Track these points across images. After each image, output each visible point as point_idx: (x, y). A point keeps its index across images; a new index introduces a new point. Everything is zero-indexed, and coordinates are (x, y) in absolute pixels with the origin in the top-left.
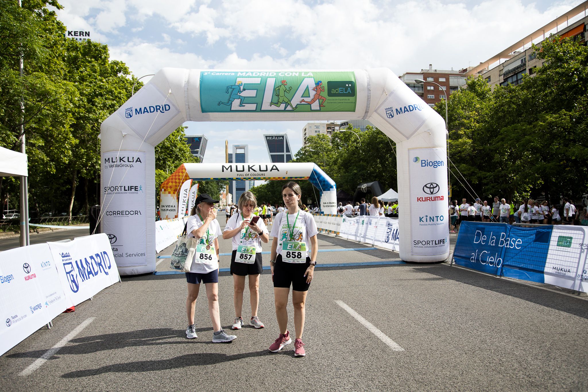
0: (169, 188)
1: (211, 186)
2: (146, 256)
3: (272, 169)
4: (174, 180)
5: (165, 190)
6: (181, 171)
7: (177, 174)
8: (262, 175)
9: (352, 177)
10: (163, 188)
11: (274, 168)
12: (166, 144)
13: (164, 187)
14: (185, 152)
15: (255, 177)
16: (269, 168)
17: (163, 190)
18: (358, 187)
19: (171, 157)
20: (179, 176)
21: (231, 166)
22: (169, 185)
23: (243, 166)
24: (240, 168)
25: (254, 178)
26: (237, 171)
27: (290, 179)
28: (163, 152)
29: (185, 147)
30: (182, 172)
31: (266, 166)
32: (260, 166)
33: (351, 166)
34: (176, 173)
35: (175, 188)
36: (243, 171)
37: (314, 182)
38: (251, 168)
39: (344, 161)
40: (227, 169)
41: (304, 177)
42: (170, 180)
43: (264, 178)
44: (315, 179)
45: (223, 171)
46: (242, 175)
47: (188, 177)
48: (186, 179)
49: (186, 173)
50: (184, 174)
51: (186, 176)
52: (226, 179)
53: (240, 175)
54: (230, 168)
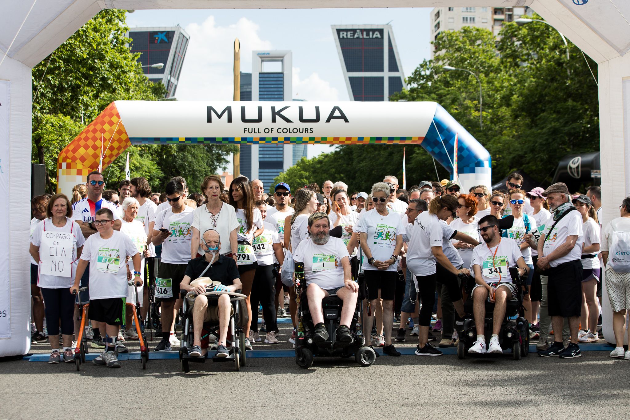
0: (78, 161)
1: (193, 156)
2: (8, 317)
3: (331, 117)
4: (90, 143)
5: (69, 166)
6: (107, 119)
7: (99, 127)
8: (306, 130)
9: (547, 140)
10: (64, 160)
11: (337, 113)
12: (78, 51)
13: (67, 157)
14: (124, 72)
15: (288, 135)
16: (324, 115)
17: (64, 165)
18: (561, 163)
19: (90, 84)
20: (103, 131)
21: (229, 109)
22: (77, 155)
23: (260, 109)
24: (252, 114)
25: (287, 139)
26: (244, 120)
27: (375, 142)
28: (71, 71)
29: (125, 59)
30: (111, 123)
31: (317, 109)
32: (301, 109)
33: (543, 111)
34: (95, 124)
35: (93, 160)
36: (260, 120)
37: (437, 150)
38: (279, 113)
39: (526, 97)
40: (220, 116)
41: (410, 138)
42: (82, 143)
43: (311, 139)
44: (437, 143)
45: (209, 120)
46: (257, 131)
47: (124, 134)
48: (120, 141)
49: (121, 125)
50: (116, 128)
51: (121, 132)
52: (217, 140)
53: (250, 131)
54: (227, 112)
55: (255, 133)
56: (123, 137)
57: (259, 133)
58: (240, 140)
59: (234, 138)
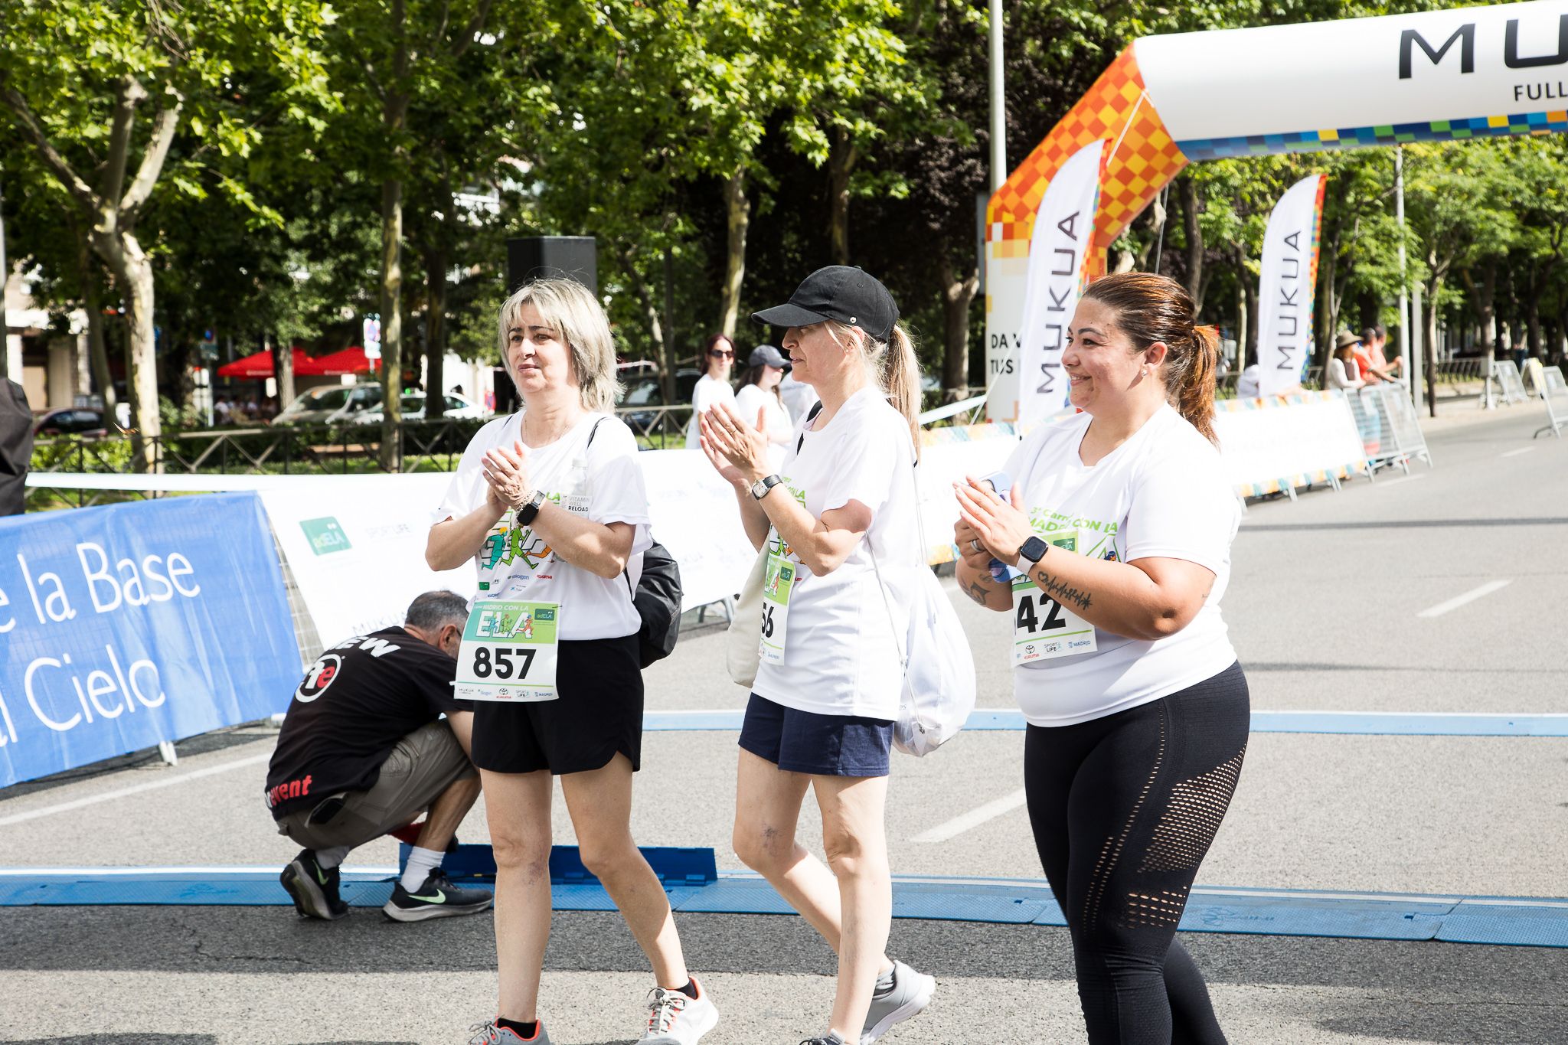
0: (1032, 217)
5: (1009, 233)
6: (1110, 92)
10: (998, 218)
13: (1003, 208)
20: (1098, 128)
21: (1467, 34)
24: (1539, 41)
26: (1513, 61)
36: (1562, 56)
40: (1436, 57)
45: (1405, 72)
46: (1554, 91)
47: (1158, 133)
48: (1147, 152)
49: (1145, 106)
50: (1132, 116)
51: (1146, 127)
52: (1434, 129)
53: (1534, 93)
54: (1459, 40)
55: (1548, 96)
56: (1157, 141)
57: (1561, 95)
58: (1505, 123)
59: (1484, 120)
